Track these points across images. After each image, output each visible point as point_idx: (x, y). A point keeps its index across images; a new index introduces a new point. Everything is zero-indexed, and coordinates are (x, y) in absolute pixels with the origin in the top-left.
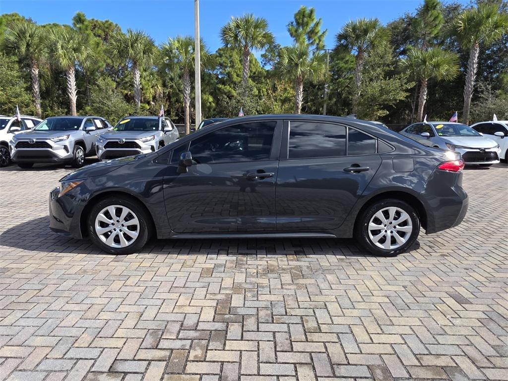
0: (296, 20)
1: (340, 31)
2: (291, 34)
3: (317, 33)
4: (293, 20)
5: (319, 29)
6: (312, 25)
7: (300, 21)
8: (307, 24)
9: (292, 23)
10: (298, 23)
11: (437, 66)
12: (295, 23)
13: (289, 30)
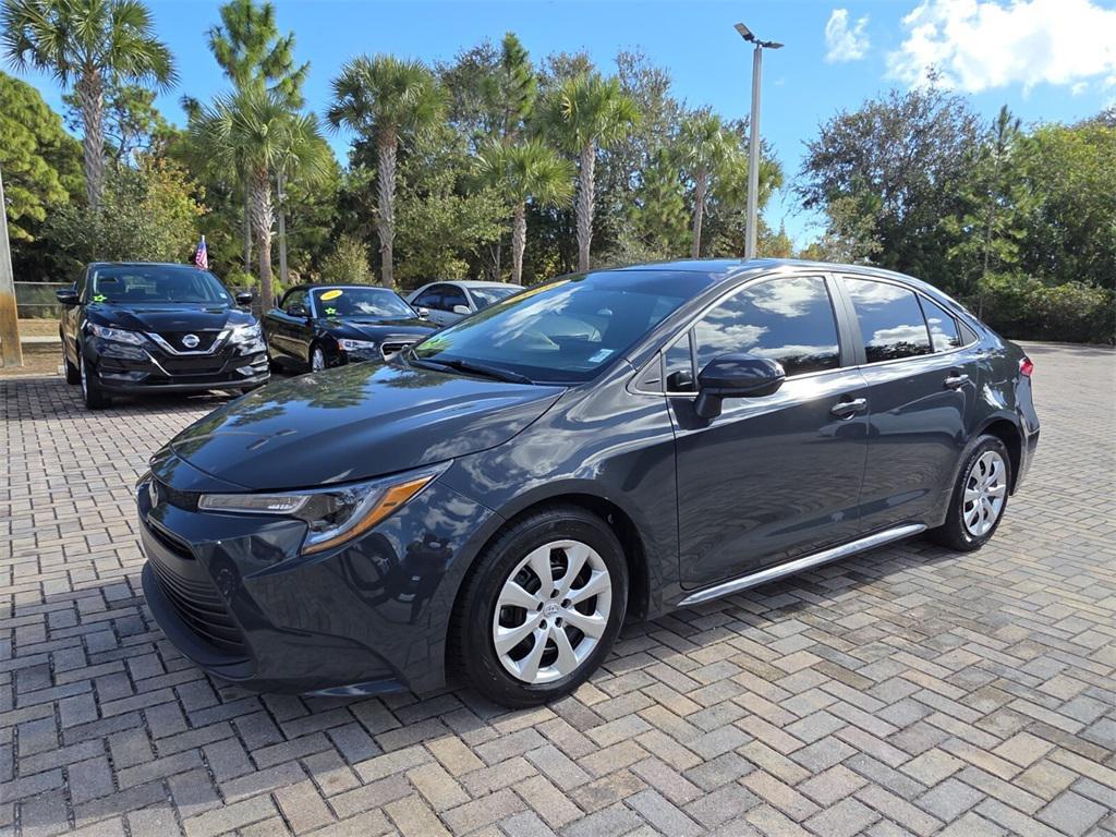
0: (230, 24)
1: (340, 74)
2: (221, 60)
3: (286, 67)
4: (220, 22)
5: (292, 58)
6: (270, 45)
7: (242, 29)
8: (261, 40)
9: (219, 30)
10: (235, 35)
11: (543, 177)
12: (225, 32)
13: (213, 45)
